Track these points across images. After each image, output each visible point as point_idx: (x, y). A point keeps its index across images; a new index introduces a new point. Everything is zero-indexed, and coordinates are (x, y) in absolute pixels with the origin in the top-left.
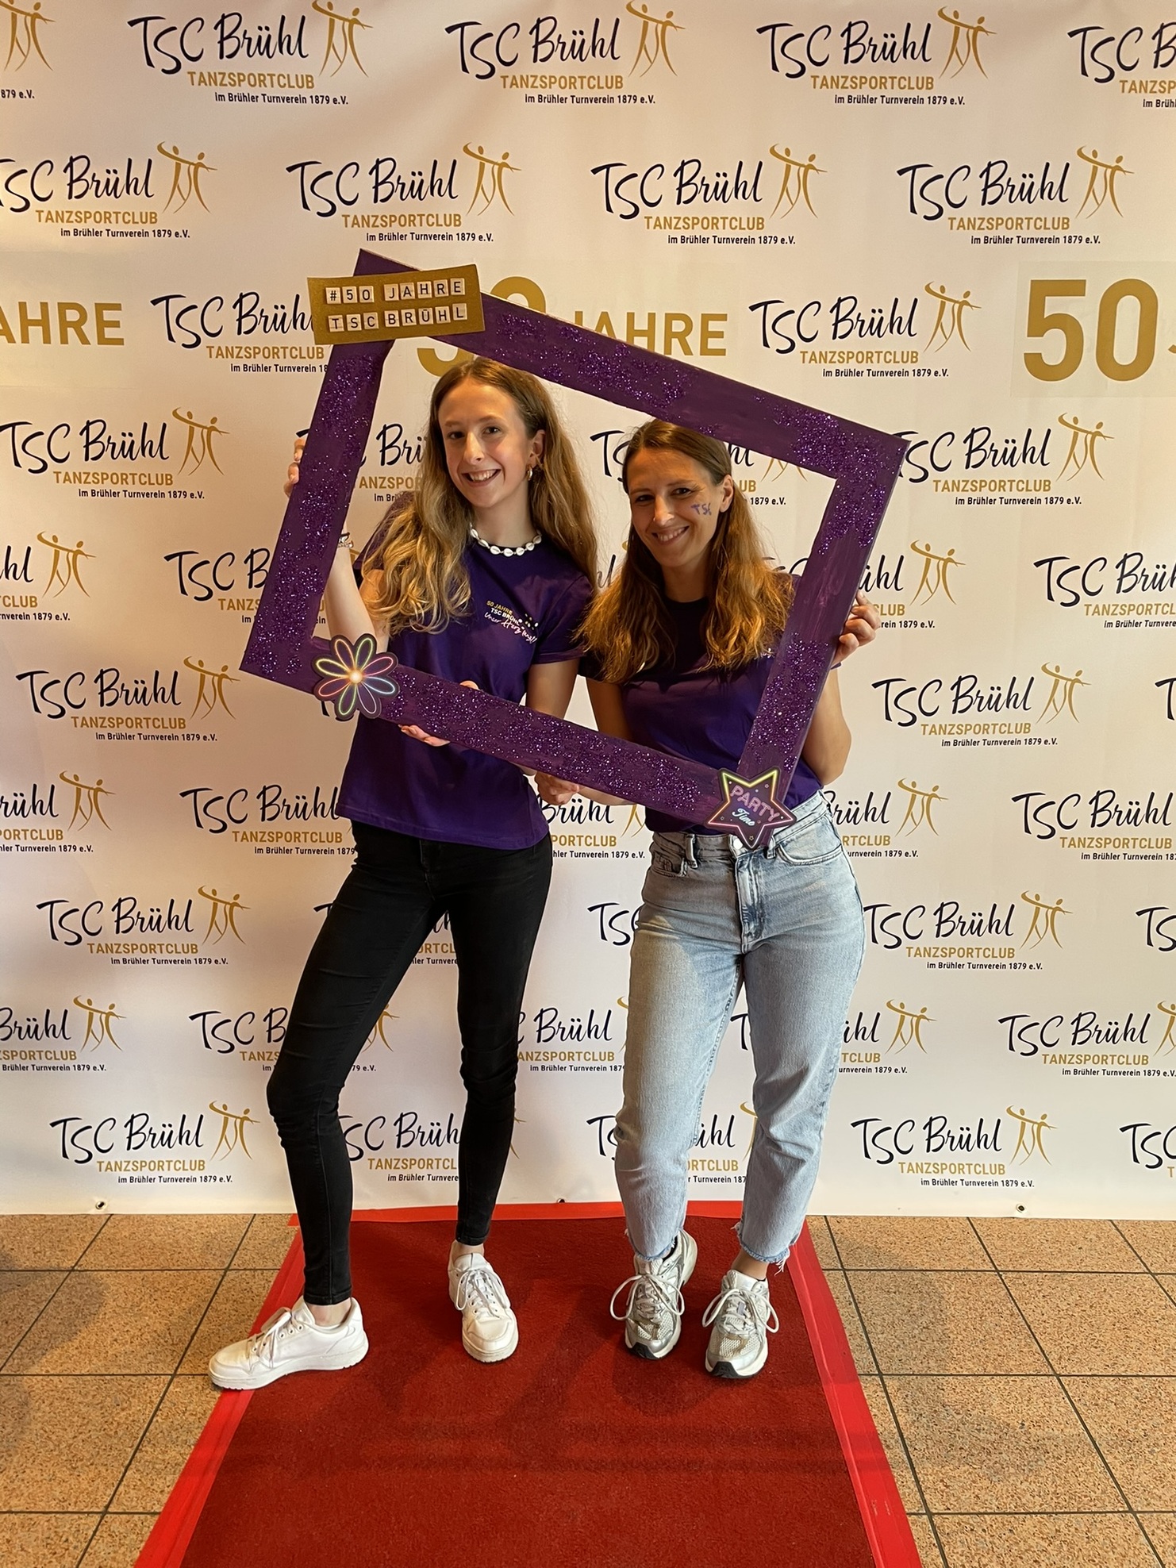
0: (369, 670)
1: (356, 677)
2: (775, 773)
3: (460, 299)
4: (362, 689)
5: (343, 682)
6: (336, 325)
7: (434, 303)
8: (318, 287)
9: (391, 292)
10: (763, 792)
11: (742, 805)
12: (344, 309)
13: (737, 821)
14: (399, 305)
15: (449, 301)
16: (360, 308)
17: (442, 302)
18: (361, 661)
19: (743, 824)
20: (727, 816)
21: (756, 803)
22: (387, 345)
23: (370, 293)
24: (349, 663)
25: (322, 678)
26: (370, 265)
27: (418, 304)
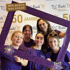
0: (11, 49)
1: (9, 50)
2: (60, 62)
3: (24, 6)
4: (10, 52)
5: (8, 51)
6: (9, 9)
7: (20, 7)
8: (7, 5)
9: (15, 5)
10: (59, 65)
11: (56, 66)
12: (10, 7)
13: (56, 68)
14: (16, 7)
15: (22, 7)
16: (12, 7)
17: (21, 7)
18: (10, 48)
19: (56, 69)
20: (54, 68)
21: (58, 66)
22: (15, 11)
23: (13, 5)
24: (9, 48)
25: (5, 50)
26: (13, 2)
27: (19, 7)
